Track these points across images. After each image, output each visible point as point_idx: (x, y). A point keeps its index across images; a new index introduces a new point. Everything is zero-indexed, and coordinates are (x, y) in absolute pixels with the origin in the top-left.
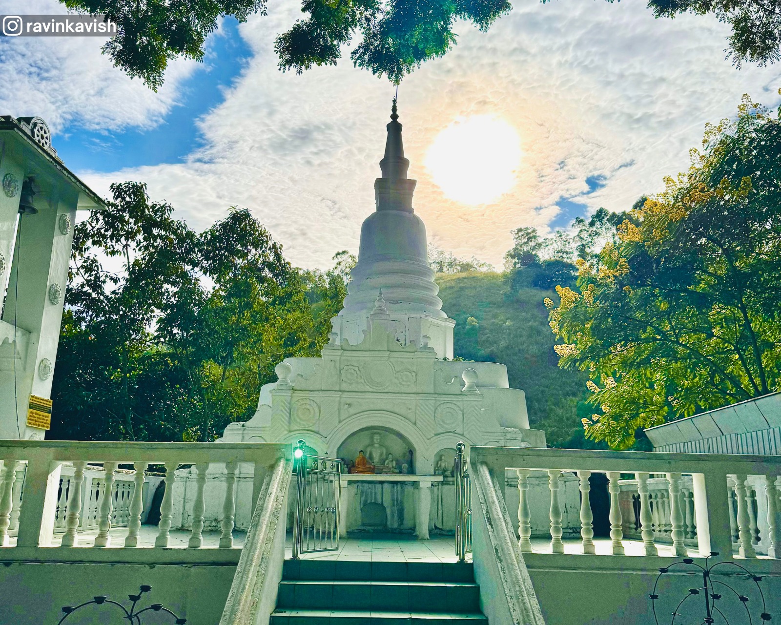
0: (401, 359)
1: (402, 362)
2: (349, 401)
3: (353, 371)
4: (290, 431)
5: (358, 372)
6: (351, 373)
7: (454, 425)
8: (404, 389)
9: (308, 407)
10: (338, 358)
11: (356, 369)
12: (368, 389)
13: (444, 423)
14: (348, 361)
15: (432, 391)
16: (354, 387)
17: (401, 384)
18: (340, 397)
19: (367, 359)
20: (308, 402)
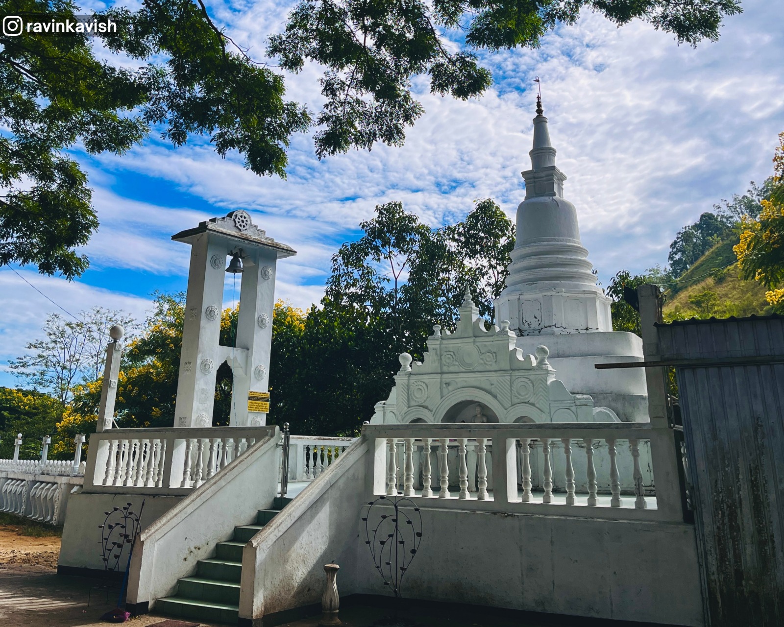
0: (484, 343)
1: (485, 346)
2: (448, 380)
3: (449, 356)
4: (409, 407)
5: (454, 356)
6: (449, 358)
7: (527, 396)
8: (488, 368)
9: (420, 387)
10: (438, 346)
11: (452, 354)
12: (462, 369)
13: (520, 395)
14: (446, 347)
15: (509, 368)
16: (452, 369)
17: (485, 364)
18: (441, 378)
19: (460, 345)
20: (420, 383)
